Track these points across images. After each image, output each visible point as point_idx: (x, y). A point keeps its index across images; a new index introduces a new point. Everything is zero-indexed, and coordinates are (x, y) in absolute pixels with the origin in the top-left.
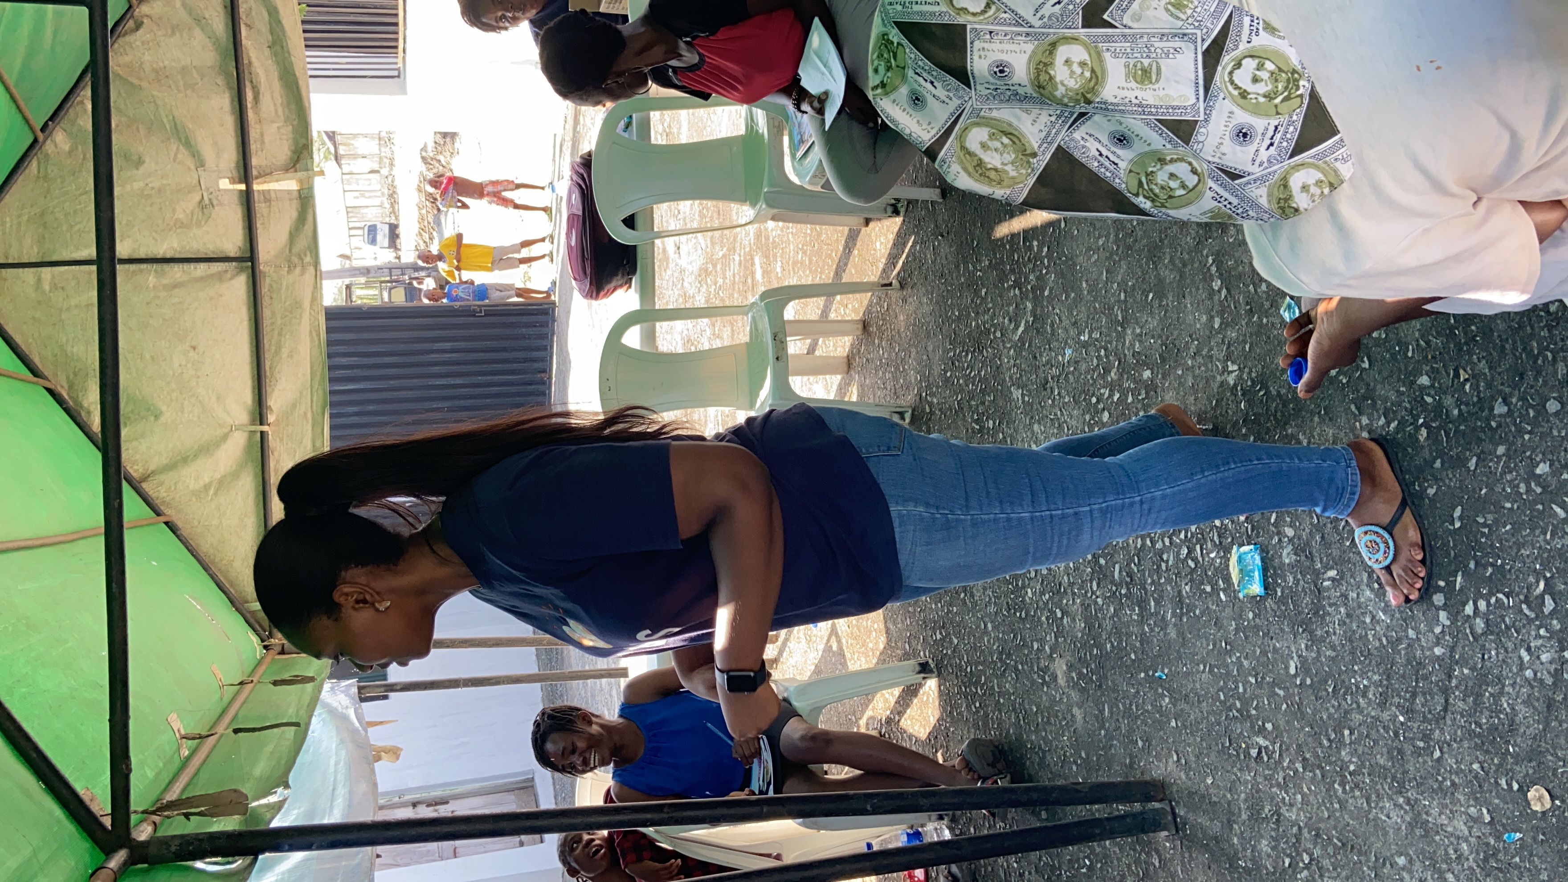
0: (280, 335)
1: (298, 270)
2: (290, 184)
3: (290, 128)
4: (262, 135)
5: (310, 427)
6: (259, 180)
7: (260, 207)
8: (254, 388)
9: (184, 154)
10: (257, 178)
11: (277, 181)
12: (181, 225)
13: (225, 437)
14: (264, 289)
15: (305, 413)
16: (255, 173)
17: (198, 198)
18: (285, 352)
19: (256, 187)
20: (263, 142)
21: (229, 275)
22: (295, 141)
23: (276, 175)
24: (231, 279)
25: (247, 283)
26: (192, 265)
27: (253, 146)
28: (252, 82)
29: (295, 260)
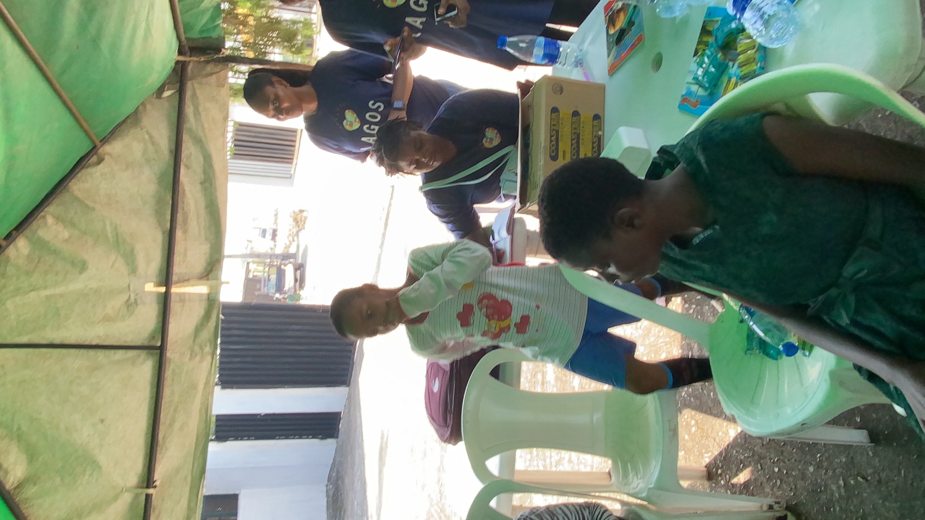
0: (175, 411)
1: (198, 358)
2: (202, 289)
3: (209, 245)
4: (186, 250)
5: (187, 489)
6: (178, 285)
7: (175, 306)
8: (146, 455)
9: (120, 264)
10: (176, 283)
11: (193, 285)
12: (107, 319)
13: (116, 498)
14: (168, 374)
15: (186, 478)
16: (175, 278)
17: (126, 297)
18: (177, 426)
19: (174, 290)
20: (185, 255)
21: (141, 360)
22: (211, 255)
23: (191, 282)
24: (143, 363)
25: (154, 367)
26: (112, 352)
27: (177, 259)
28: (183, 209)
29: (197, 349)
